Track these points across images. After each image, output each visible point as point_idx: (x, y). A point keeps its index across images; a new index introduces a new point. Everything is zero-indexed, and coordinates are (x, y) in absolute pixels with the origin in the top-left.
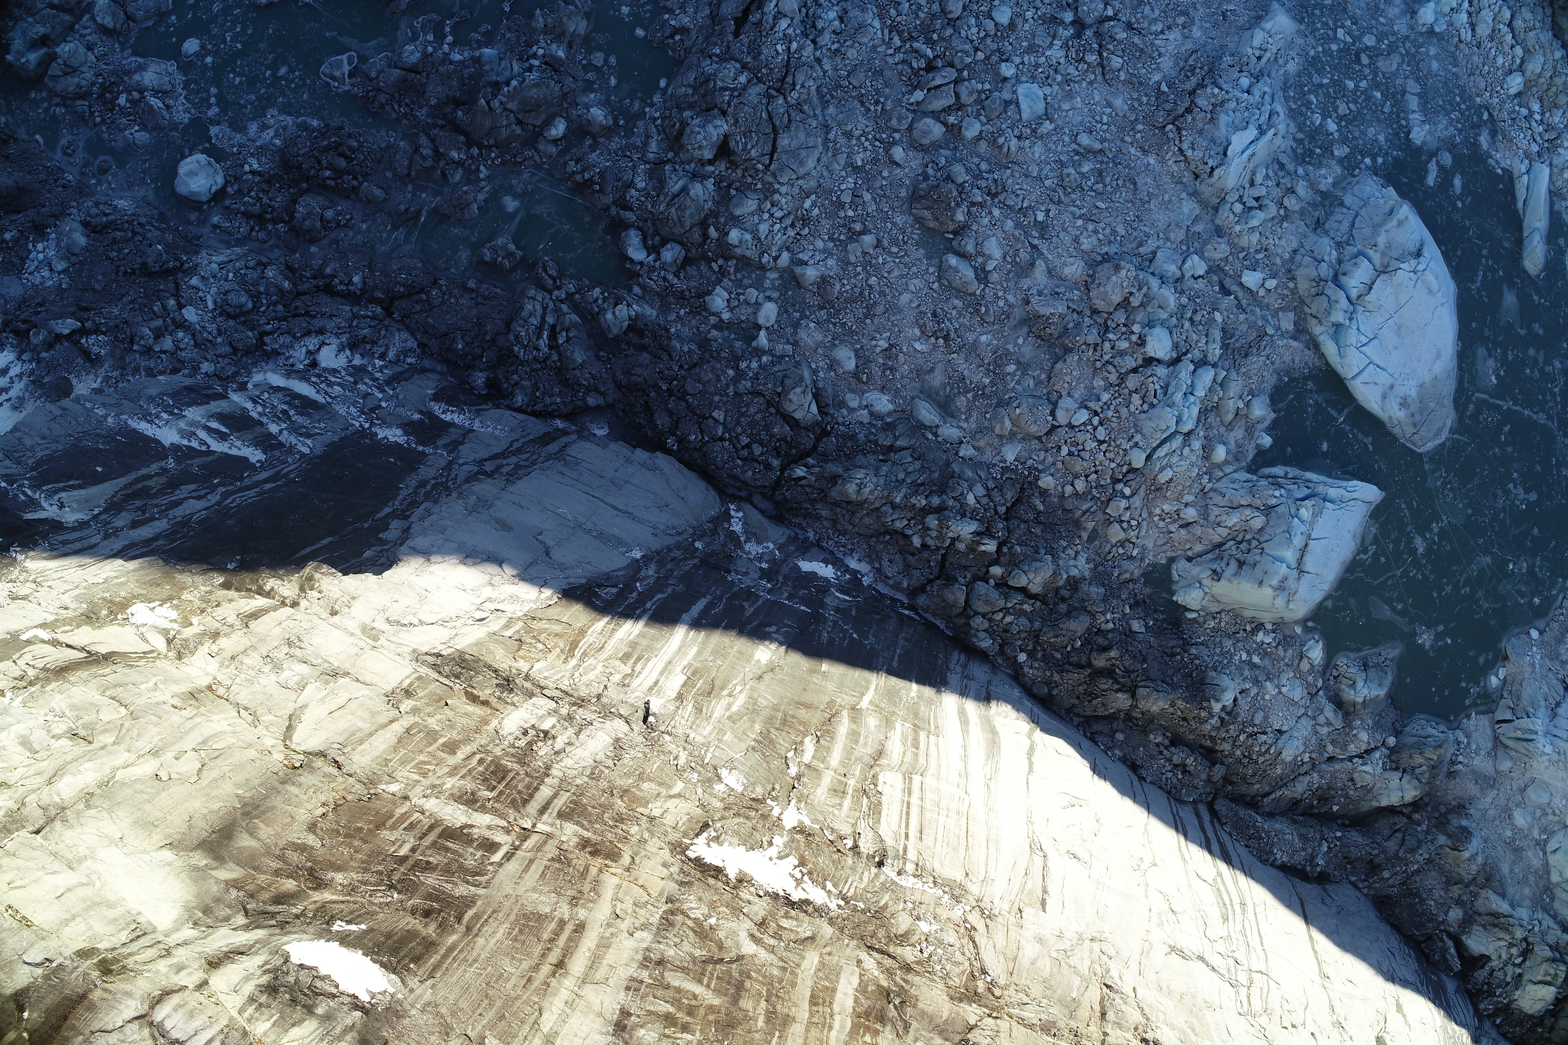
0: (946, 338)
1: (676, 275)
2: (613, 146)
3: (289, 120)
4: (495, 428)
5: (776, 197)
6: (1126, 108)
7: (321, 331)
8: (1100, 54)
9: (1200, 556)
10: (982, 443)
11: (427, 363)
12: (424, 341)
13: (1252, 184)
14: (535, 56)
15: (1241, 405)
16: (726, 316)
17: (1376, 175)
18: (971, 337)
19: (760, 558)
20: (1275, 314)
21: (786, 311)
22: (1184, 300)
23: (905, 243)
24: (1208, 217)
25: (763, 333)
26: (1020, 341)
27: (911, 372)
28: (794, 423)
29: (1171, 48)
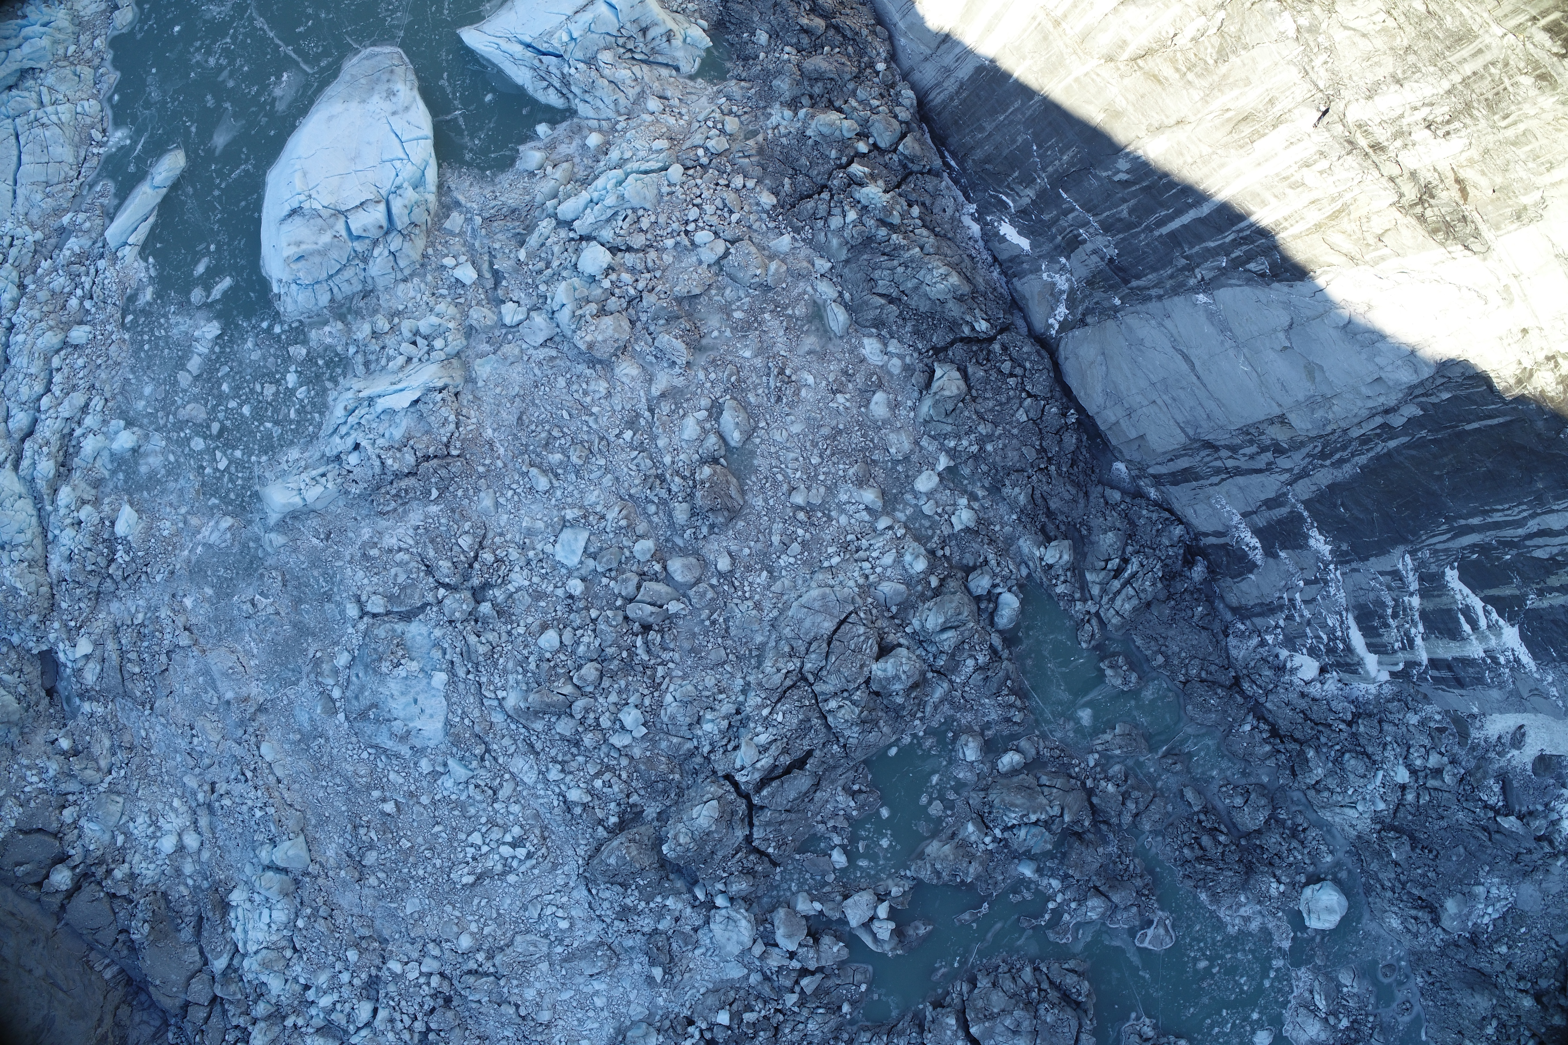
0: (782, 372)
1: (986, 562)
2: (969, 717)
3: (1223, 913)
4: (1223, 507)
5: (861, 581)
6: (482, 494)
7: (1303, 695)
8: (476, 557)
9: (667, 65)
10: (805, 264)
11: (1229, 616)
12: (1222, 636)
13: (409, 360)
14: (994, 840)
15: (549, 169)
16: (963, 501)
17: (278, 313)
18: (759, 362)
19: (1063, 268)
20: (461, 234)
21: (907, 476)
22: (543, 288)
23: (766, 478)
24: (469, 352)
25: (940, 467)
26: (715, 333)
27: (829, 361)
28: (963, 371)
29: (402, 530)
